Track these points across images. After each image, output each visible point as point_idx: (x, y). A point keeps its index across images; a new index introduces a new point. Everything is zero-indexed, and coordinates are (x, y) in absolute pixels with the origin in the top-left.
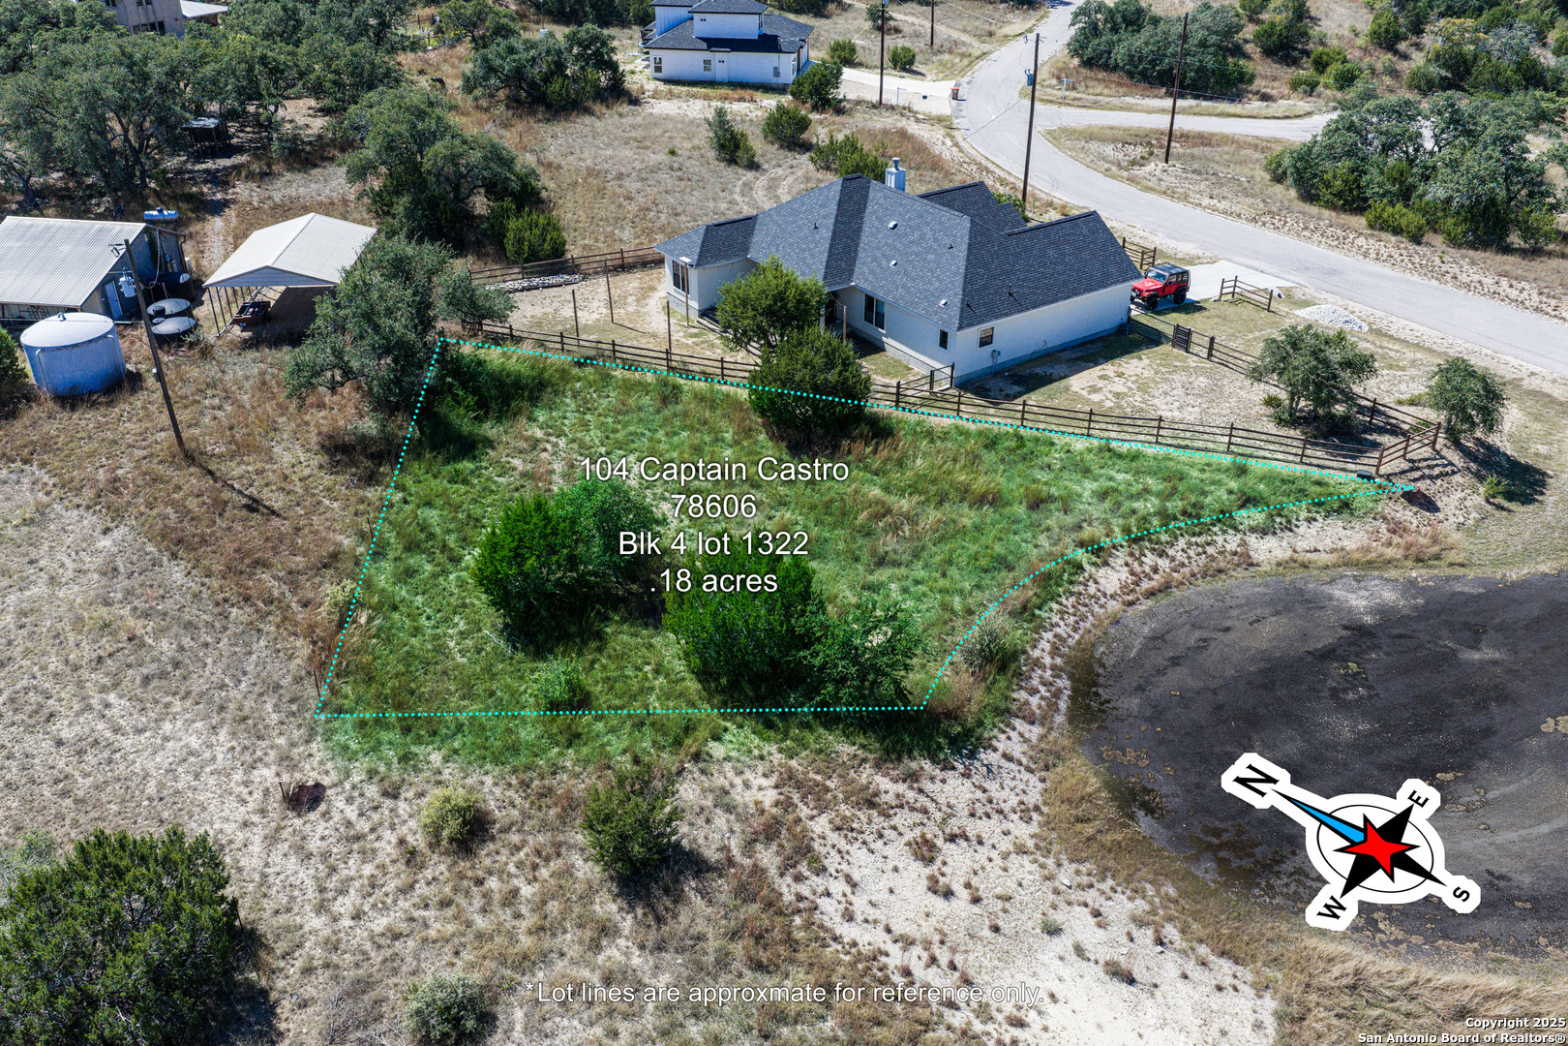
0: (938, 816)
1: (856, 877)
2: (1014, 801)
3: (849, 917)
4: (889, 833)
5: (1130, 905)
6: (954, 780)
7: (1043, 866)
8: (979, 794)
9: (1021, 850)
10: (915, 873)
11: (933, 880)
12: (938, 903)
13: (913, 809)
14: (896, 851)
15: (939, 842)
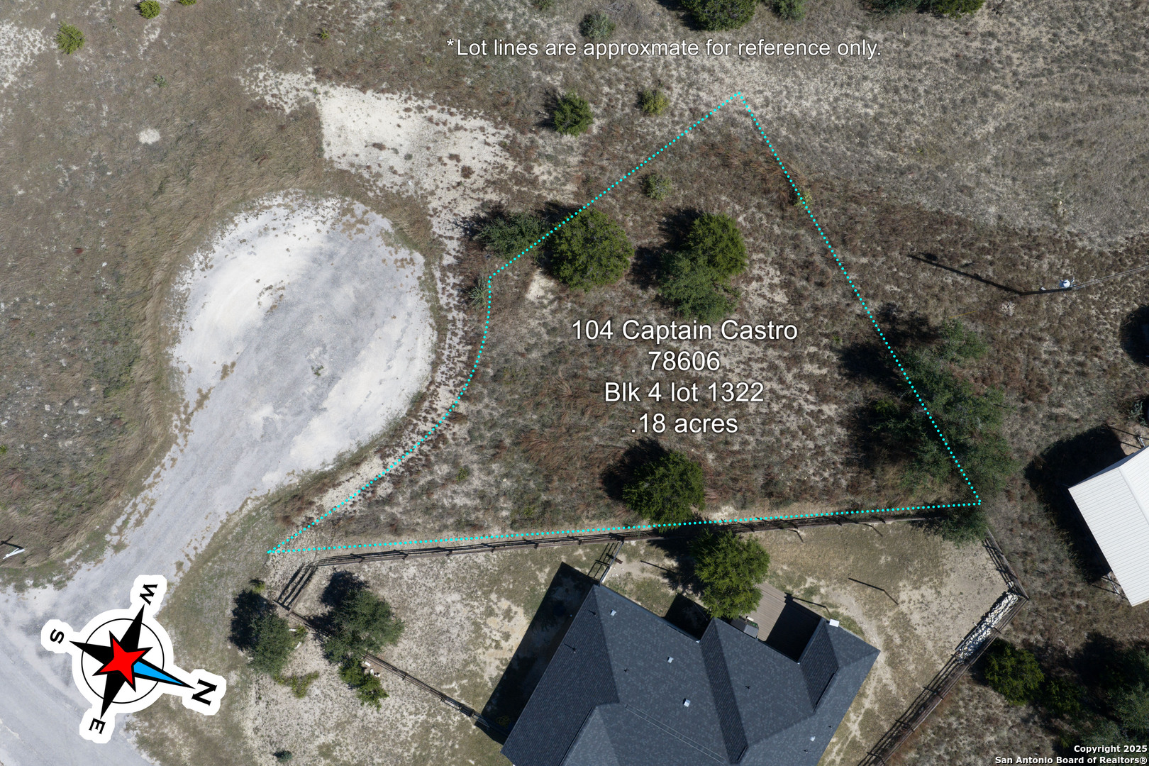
0: (468, 192)
1: (487, 147)
2: (442, 215)
3: (482, 129)
4: (482, 173)
5: (384, 182)
6: (468, 214)
7: (421, 188)
8: (456, 211)
9: (432, 193)
10: (466, 162)
11: (458, 160)
12: (454, 152)
13: (478, 189)
14: (476, 166)
15: (463, 180)
